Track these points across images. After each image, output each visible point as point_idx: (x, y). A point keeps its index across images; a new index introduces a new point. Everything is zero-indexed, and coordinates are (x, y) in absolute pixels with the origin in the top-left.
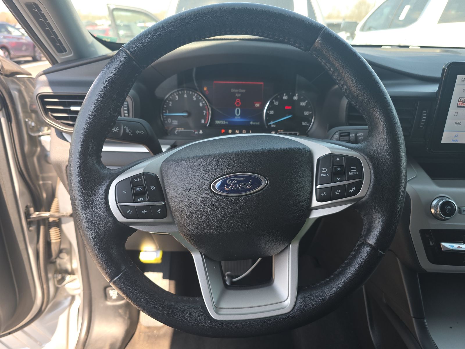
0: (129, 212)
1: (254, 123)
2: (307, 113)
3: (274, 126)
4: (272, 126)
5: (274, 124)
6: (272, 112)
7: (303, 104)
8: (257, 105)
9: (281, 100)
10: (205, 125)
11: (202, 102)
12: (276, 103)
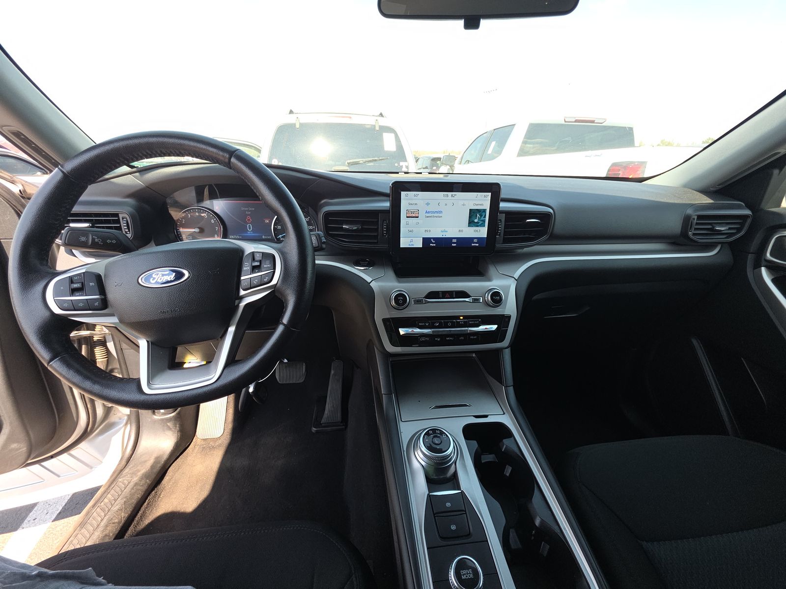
0: (66, 305)
1: (266, 237)
8: (267, 221)
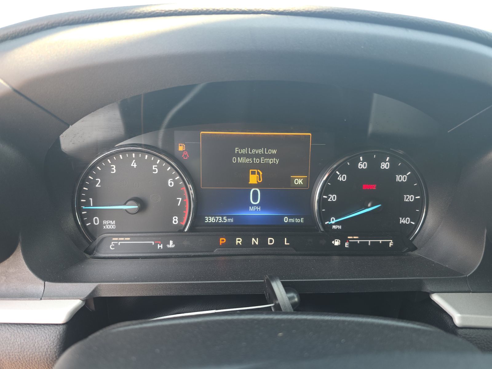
1: (292, 220)
2: (409, 198)
3: (340, 227)
4: (334, 227)
5: (336, 224)
6: (333, 198)
7: (401, 178)
8: (299, 181)
9: (352, 171)
10: (181, 230)
11: (173, 177)
12: (342, 178)
